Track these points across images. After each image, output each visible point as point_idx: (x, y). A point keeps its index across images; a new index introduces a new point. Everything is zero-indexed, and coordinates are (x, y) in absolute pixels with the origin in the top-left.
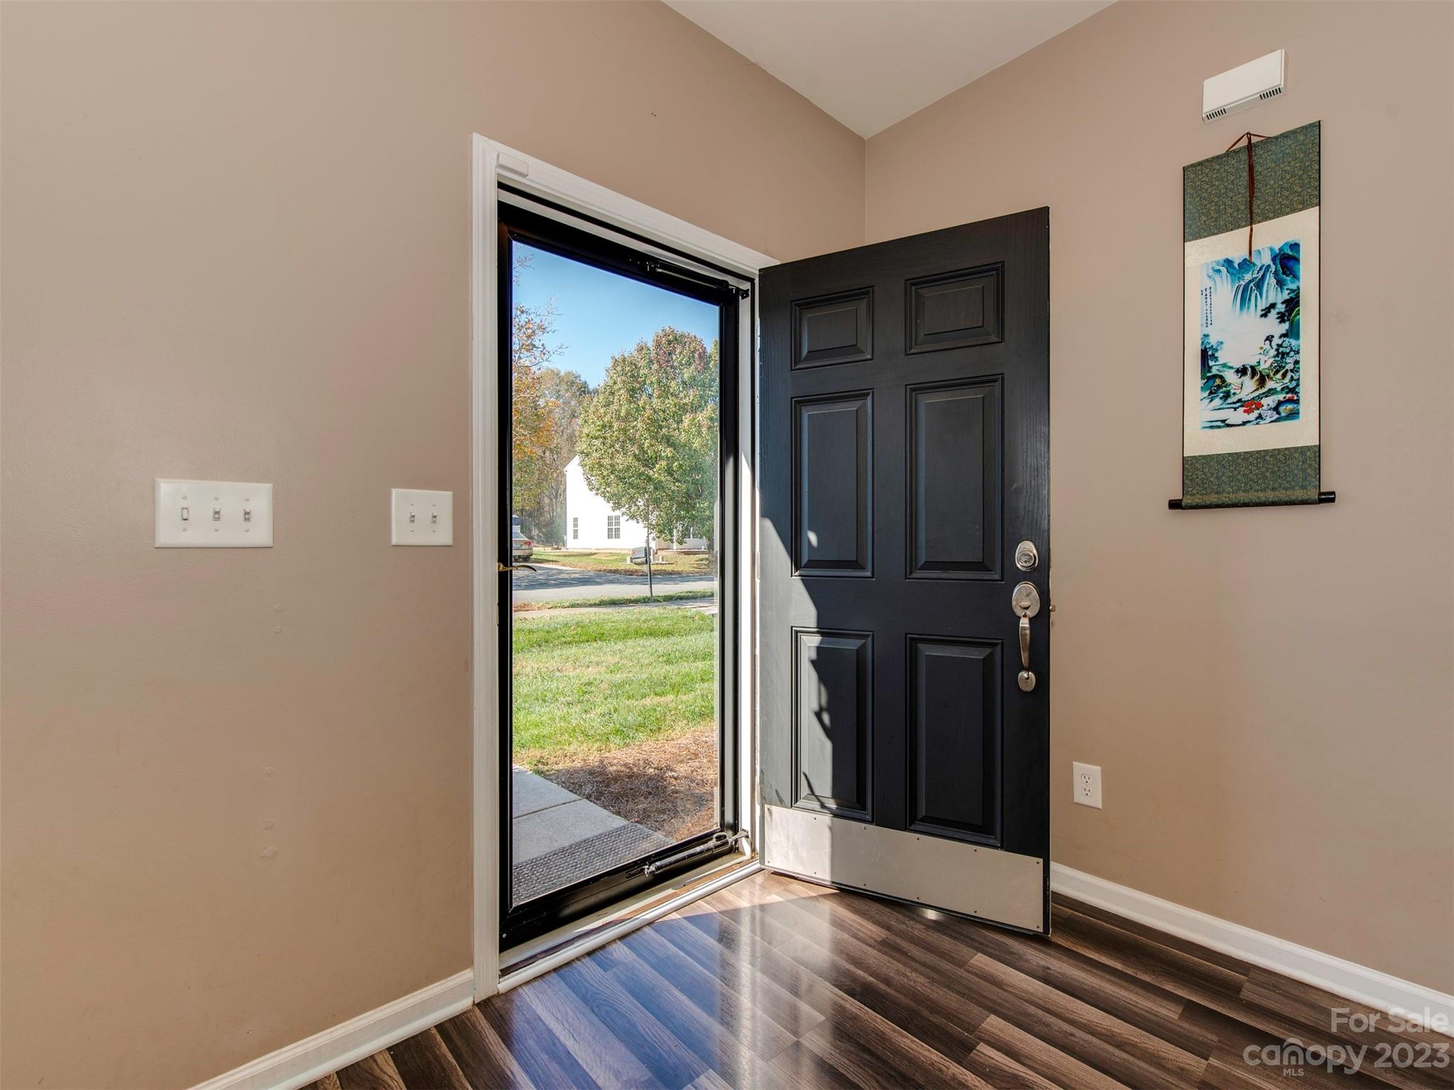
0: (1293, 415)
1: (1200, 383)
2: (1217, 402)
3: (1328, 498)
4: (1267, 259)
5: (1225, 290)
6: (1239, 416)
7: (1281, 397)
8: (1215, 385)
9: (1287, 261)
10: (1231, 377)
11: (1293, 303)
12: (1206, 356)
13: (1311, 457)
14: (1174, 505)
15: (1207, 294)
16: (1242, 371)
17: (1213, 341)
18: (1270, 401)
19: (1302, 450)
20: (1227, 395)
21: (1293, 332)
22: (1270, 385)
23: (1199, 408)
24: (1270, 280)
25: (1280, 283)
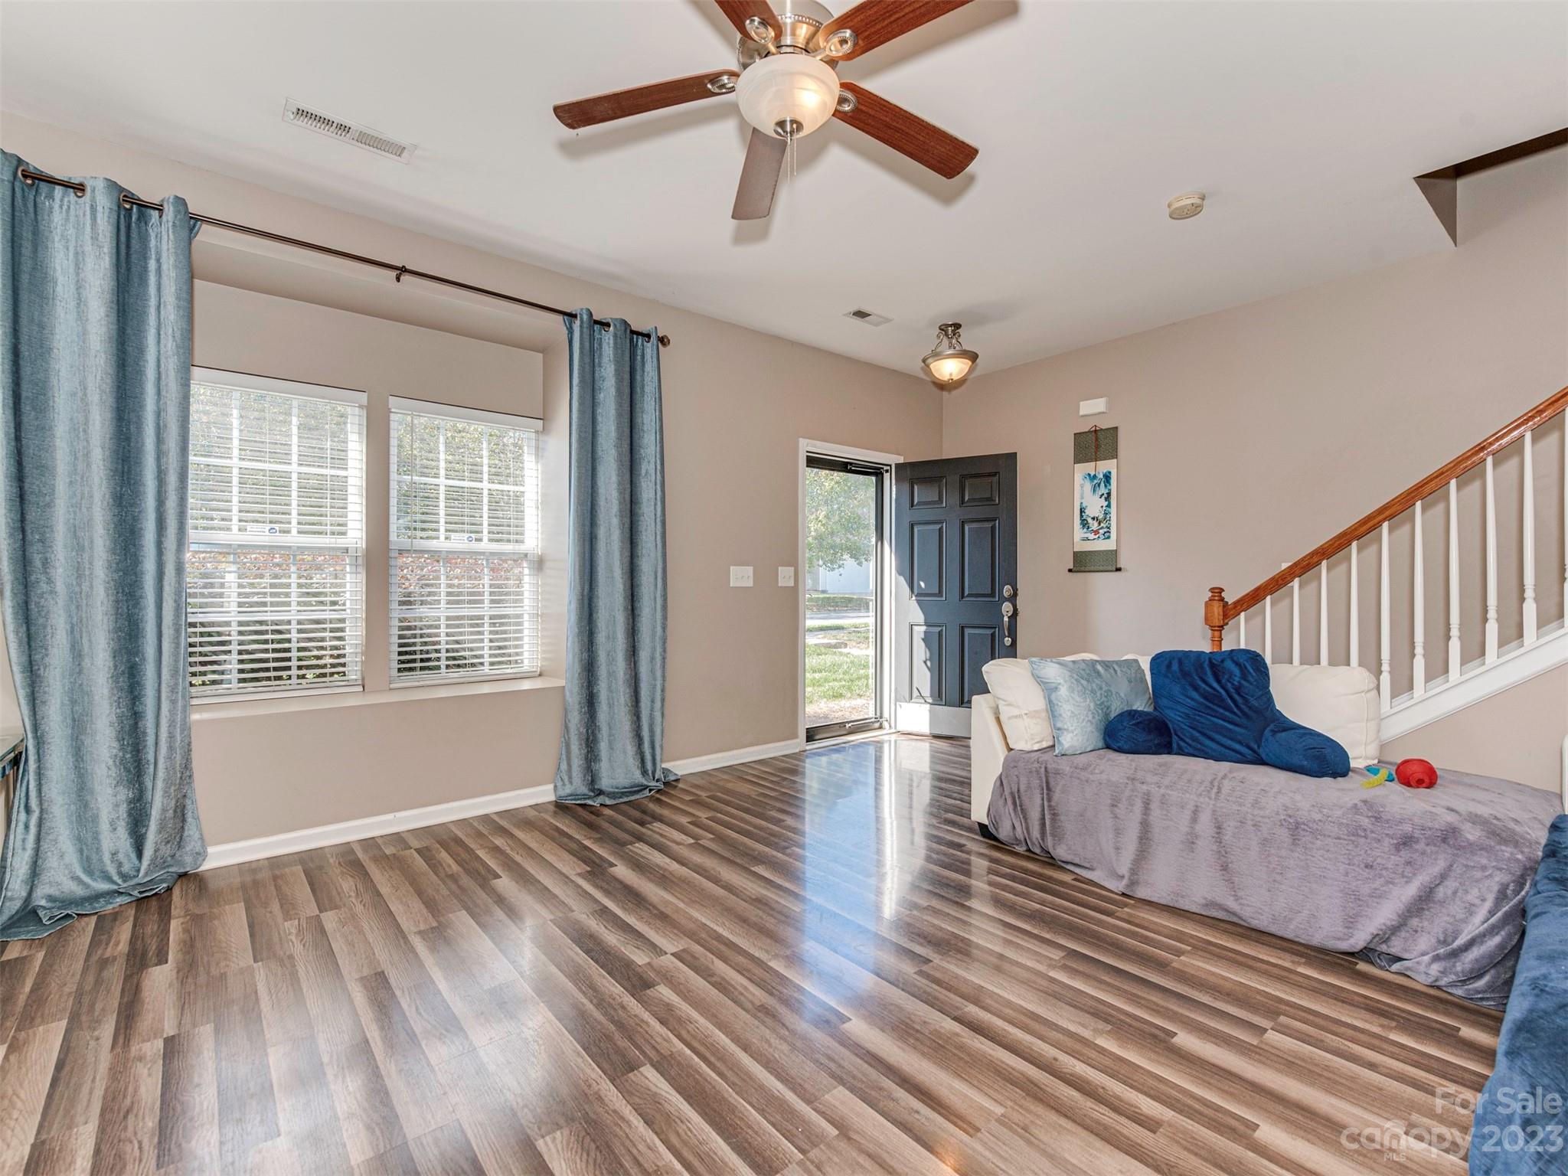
0: (1109, 537)
1: (1080, 522)
2: (1085, 530)
3: (1119, 570)
4: (1101, 476)
5: (1088, 486)
6: (1092, 536)
7: (1106, 530)
8: (1084, 524)
9: (1107, 477)
10: (1090, 520)
11: (1109, 494)
12: (1082, 511)
13: (1113, 554)
14: (1070, 571)
15: (1082, 486)
16: (1093, 519)
17: (1084, 505)
18: (1102, 531)
19: (1111, 551)
20: (1088, 528)
21: (1109, 506)
22: (1102, 525)
23: (1079, 533)
24: (1102, 484)
25: (1106, 486)
